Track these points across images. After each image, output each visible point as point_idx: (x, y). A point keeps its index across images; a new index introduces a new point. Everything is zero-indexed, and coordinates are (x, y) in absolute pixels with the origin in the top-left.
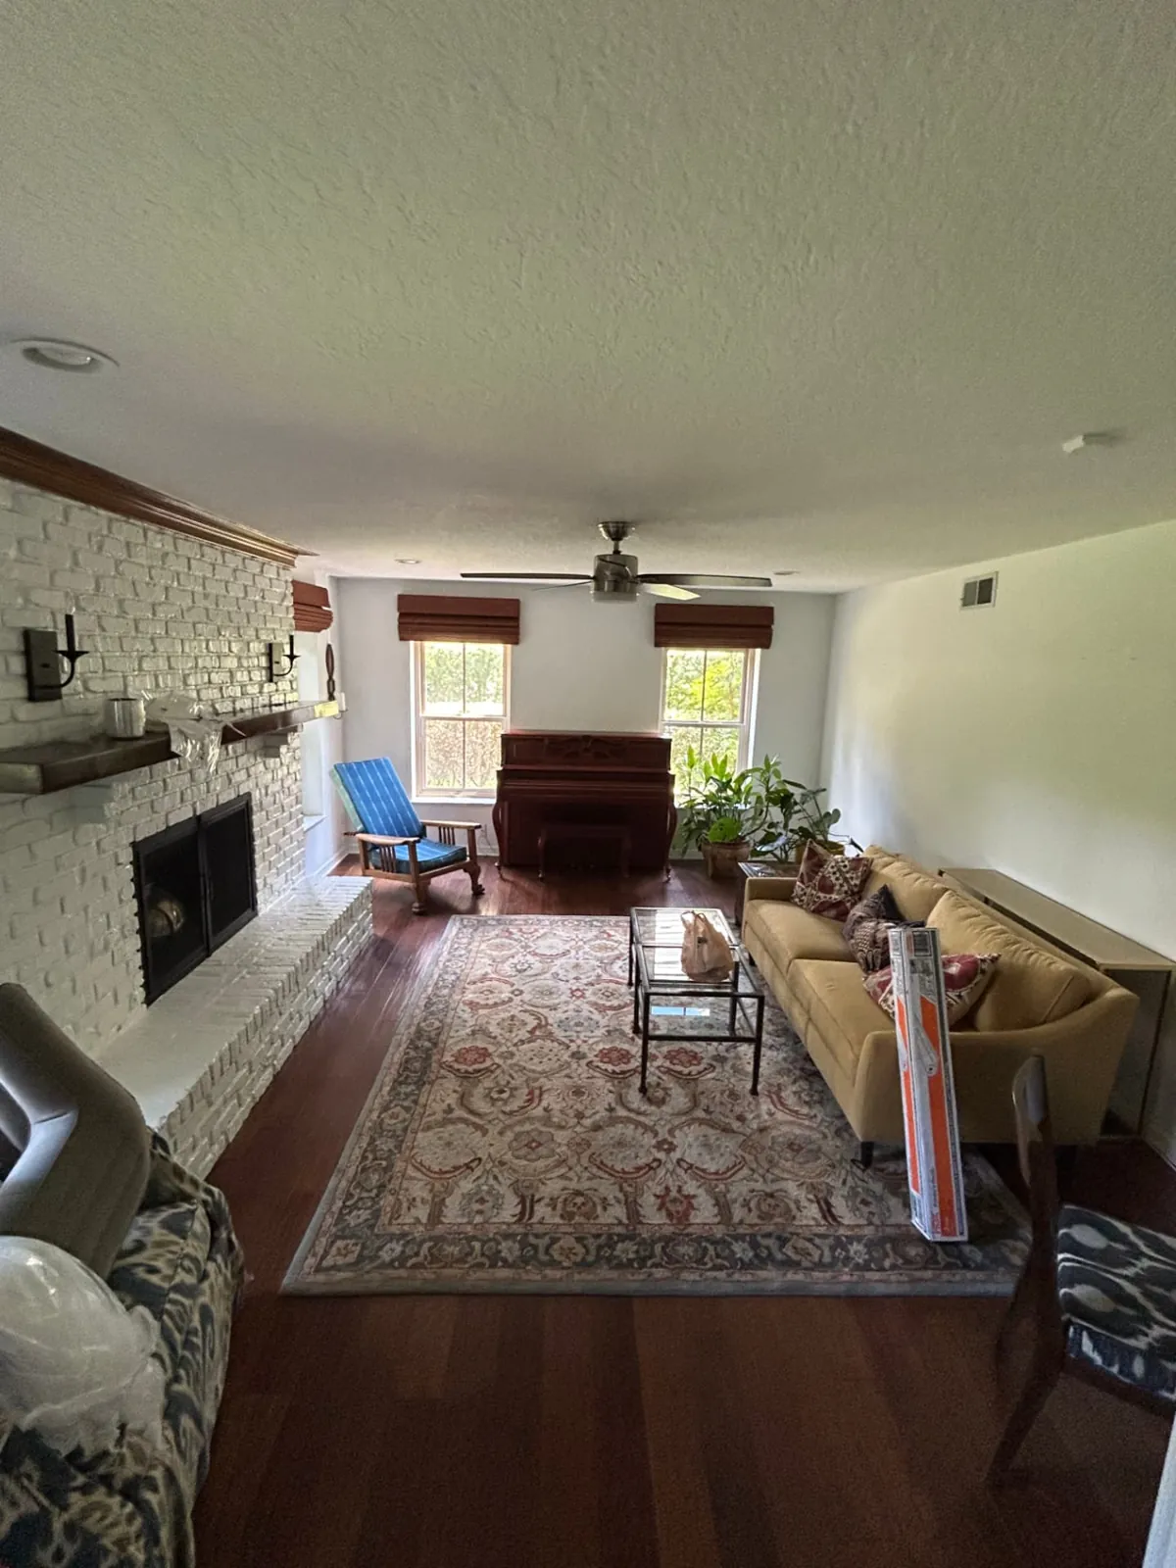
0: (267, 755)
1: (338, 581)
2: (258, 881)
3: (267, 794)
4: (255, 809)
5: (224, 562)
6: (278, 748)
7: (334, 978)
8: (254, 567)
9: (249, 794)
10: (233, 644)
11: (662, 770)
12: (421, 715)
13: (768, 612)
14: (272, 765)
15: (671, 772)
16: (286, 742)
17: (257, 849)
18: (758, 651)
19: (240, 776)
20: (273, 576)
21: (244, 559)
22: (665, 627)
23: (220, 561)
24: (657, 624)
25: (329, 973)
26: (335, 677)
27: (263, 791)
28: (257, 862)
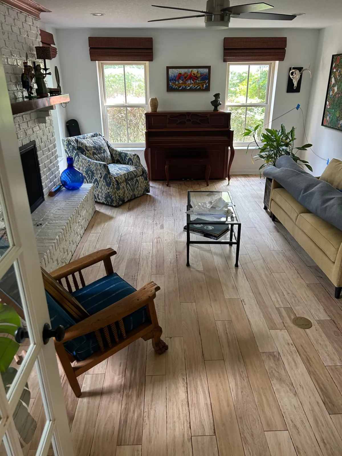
0: (39, 122)
1: (57, 30)
2: (43, 184)
3: (42, 142)
4: (38, 149)
5: (9, 14)
6: (45, 118)
7: (83, 228)
8: (22, 17)
9: (34, 141)
10: (18, 61)
11: (227, 129)
12: (104, 105)
13: (284, 40)
14: (42, 127)
15: (231, 130)
16: (48, 115)
17: (41, 168)
18: (277, 62)
19: (30, 132)
20: (31, 24)
21: (17, 13)
22: (228, 51)
23: (7, 13)
24: (225, 49)
25: (81, 225)
26: (60, 85)
27: (40, 140)
28: (42, 175)
